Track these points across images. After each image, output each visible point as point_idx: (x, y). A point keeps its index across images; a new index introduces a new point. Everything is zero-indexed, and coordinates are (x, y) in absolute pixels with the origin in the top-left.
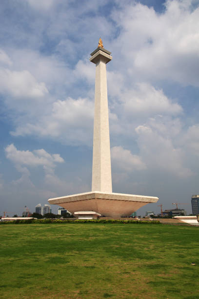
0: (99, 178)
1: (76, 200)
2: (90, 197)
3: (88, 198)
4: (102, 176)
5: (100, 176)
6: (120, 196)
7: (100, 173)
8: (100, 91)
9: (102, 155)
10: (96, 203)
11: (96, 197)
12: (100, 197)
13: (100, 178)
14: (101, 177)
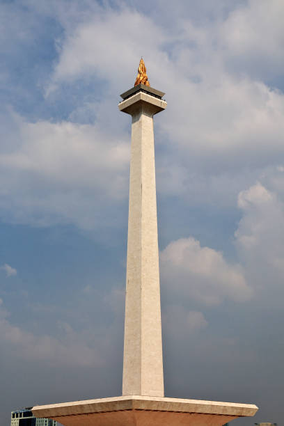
0: (137, 363)
1: (93, 411)
2: (122, 407)
3: (118, 407)
4: (145, 360)
5: (140, 359)
6: (180, 404)
7: (140, 352)
8: (140, 179)
9: (144, 316)
10: (133, 418)
11: (135, 407)
12: (143, 407)
13: (140, 364)
14: (143, 361)
